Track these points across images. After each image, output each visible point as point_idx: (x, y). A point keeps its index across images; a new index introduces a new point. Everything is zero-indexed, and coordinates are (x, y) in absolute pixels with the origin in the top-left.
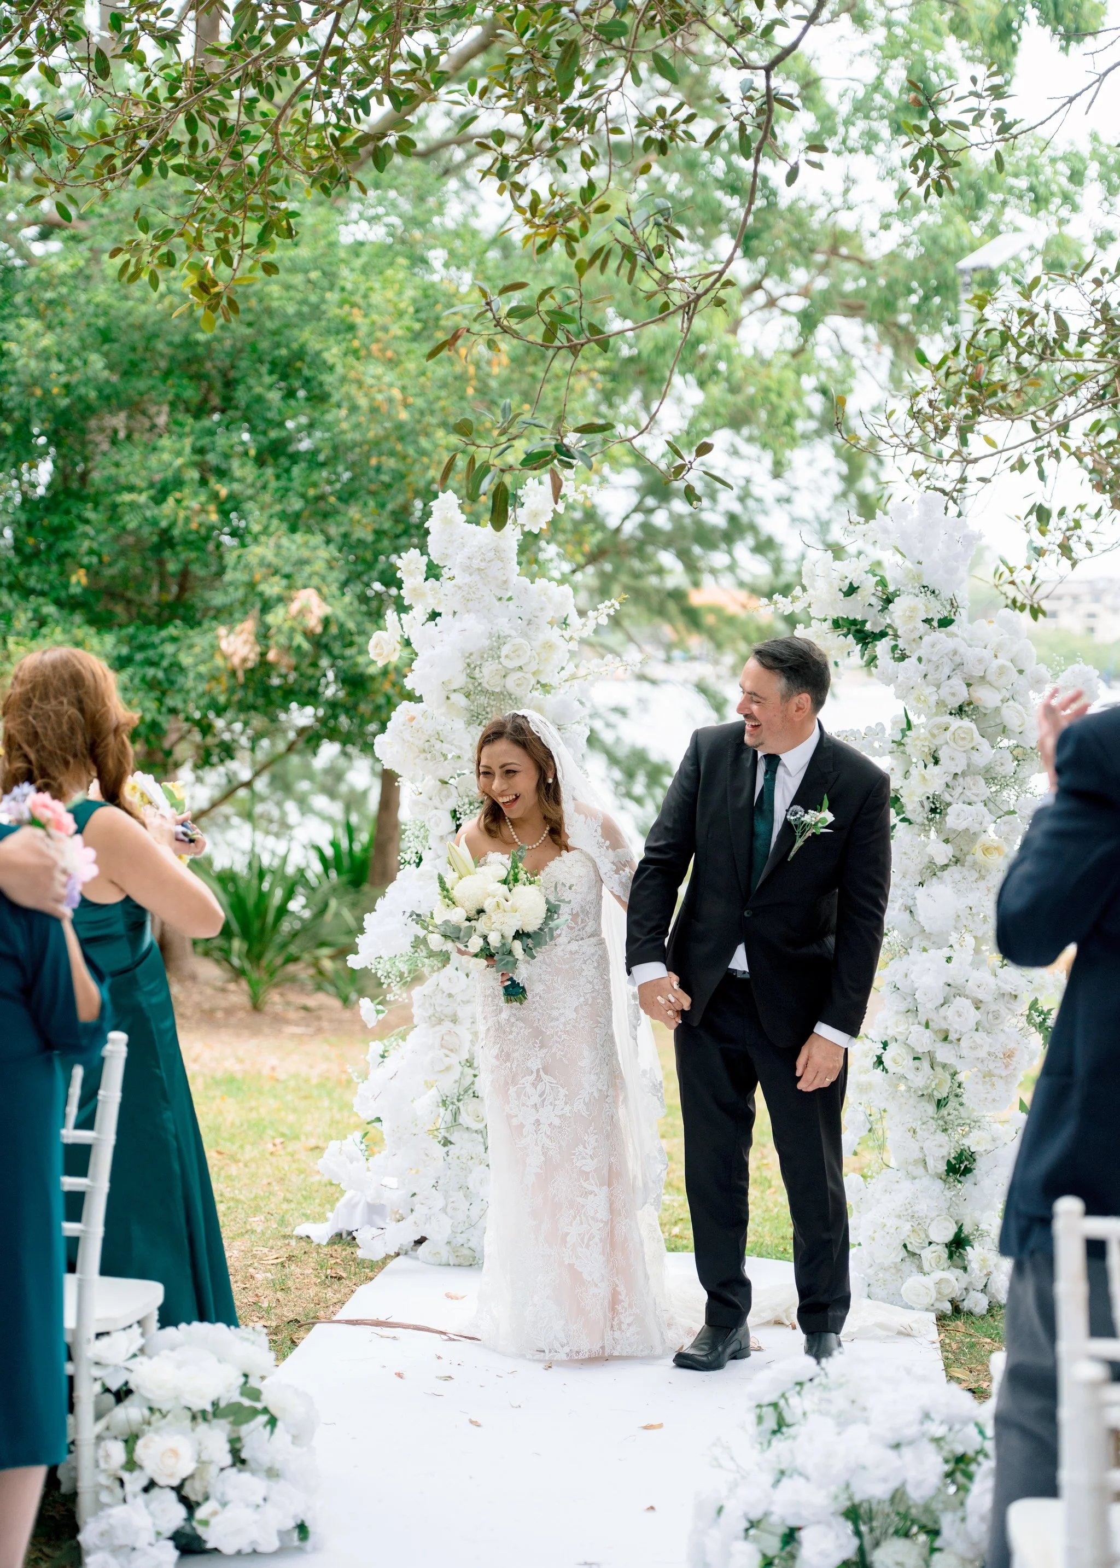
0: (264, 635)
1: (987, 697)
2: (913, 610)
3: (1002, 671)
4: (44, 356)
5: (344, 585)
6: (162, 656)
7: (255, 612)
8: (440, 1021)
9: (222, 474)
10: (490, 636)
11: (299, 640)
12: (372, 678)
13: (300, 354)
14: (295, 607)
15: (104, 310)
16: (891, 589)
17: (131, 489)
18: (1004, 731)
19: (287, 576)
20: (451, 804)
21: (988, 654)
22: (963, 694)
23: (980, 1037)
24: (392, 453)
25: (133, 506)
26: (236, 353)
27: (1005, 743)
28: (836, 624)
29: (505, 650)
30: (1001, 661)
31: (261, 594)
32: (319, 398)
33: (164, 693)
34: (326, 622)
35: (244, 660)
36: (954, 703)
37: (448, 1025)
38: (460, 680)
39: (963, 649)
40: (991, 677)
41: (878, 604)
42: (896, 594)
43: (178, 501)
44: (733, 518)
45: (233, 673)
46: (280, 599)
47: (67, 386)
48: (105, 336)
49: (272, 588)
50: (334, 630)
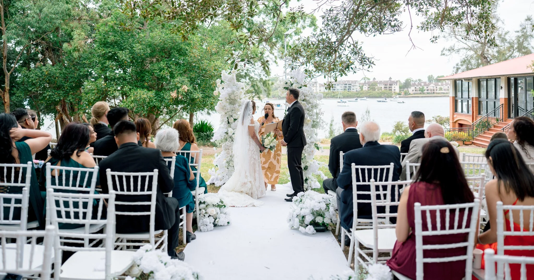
0: (178, 93)
1: (307, 98)
2: (296, 86)
3: (309, 94)
4: (140, 49)
5: (190, 85)
6: (161, 96)
7: (176, 89)
8: (226, 150)
9: (170, 67)
10: (232, 91)
11: (184, 93)
12: (196, 99)
13: (181, 49)
14: (183, 88)
15: (150, 42)
16: (292, 83)
17: (156, 70)
18: (310, 103)
19: (181, 83)
20: (227, 116)
21: (307, 92)
22: (304, 98)
23: (308, 149)
24: (197, 64)
25: (156, 72)
26: (171, 49)
27: (310, 105)
28: (284, 88)
29: (235, 93)
30: (309, 93)
31: (177, 86)
32: (185, 55)
33: (161, 102)
34: (188, 90)
35: (175, 97)
36: (302, 99)
37: (228, 150)
38: (228, 98)
39: (304, 91)
40: (308, 95)
41: (290, 85)
42: (293, 84)
43: (163, 72)
44: (246, 73)
45: (173, 99)
46: (180, 87)
47: (144, 54)
48: (150, 46)
49: (179, 85)
50: (189, 91)
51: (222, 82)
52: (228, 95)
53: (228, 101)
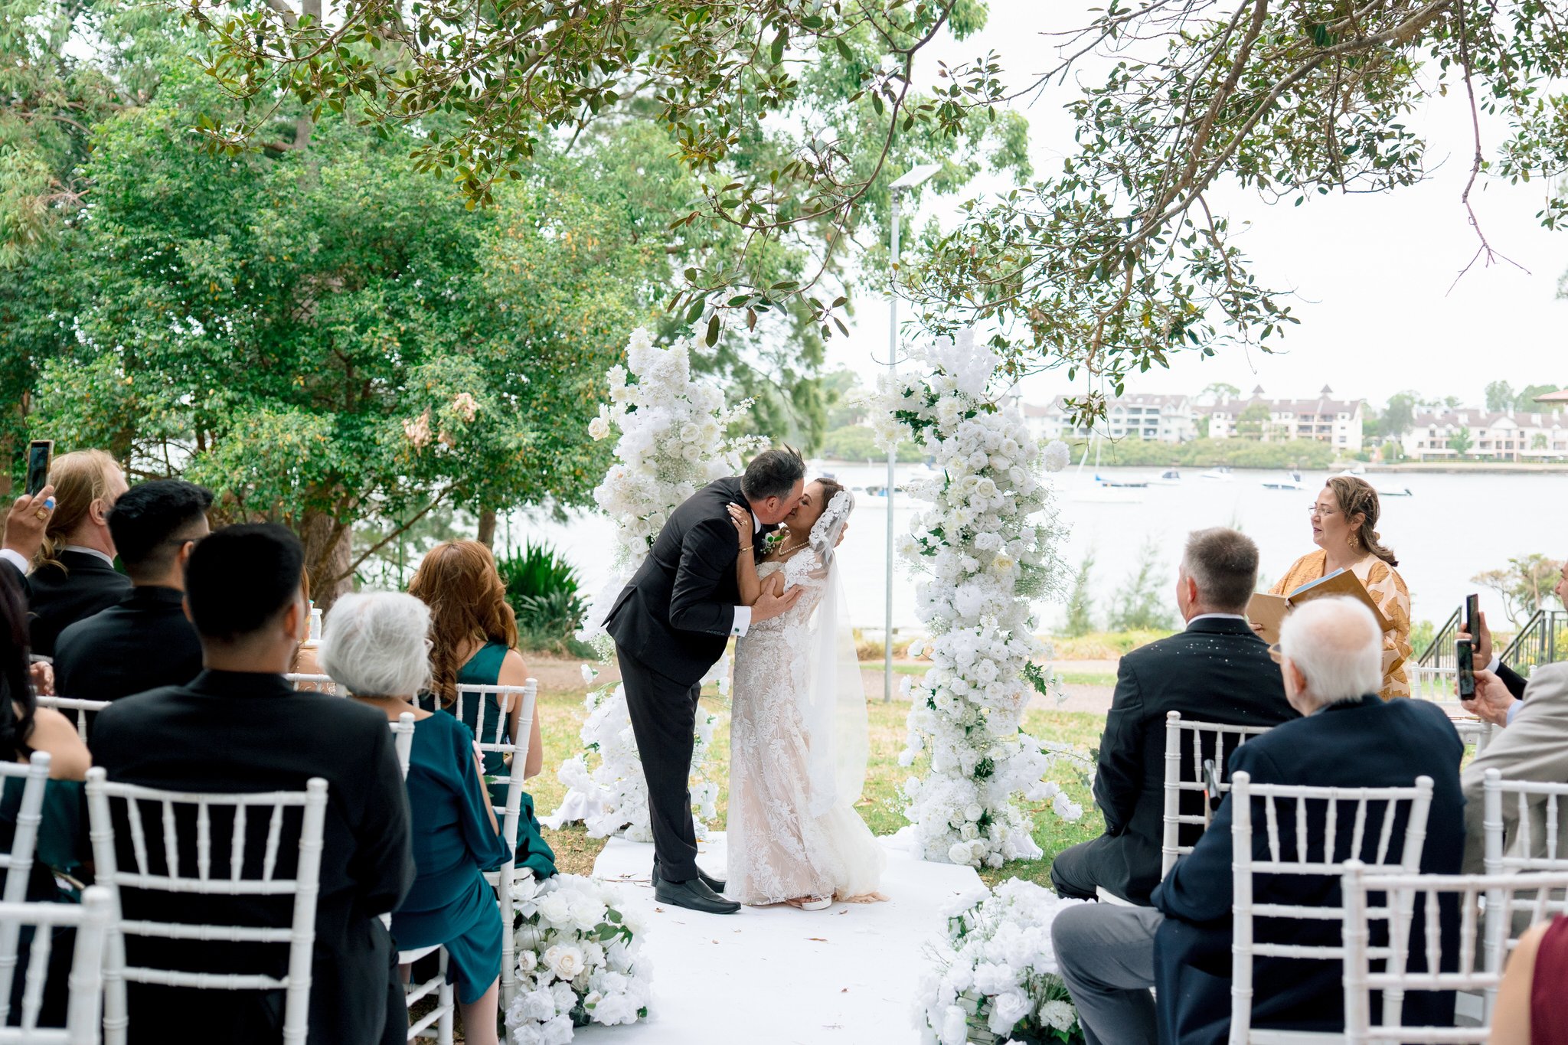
0: (435, 424)
1: (1000, 464)
2: (952, 406)
3: (1009, 446)
4: (278, 234)
5: (488, 390)
6: (363, 434)
7: (428, 408)
9: (402, 315)
10: (673, 421)
11: (460, 426)
12: (510, 452)
13: (454, 238)
14: (456, 405)
15: (320, 204)
16: (933, 391)
17: (342, 323)
18: (1011, 485)
19: (451, 384)
20: (646, 534)
21: (1000, 435)
22: (985, 461)
23: (999, 685)
24: (519, 302)
25: (343, 334)
26: (409, 235)
27: (1008, 493)
28: (899, 415)
29: (683, 431)
30: (1009, 440)
31: (433, 396)
32: (469, 265)
34: (478, 414)
35: (423, 441)
36: (980, 467)
38: (652, 449)
39: (984, 432)
40: (1003, 450)
41: (925, 402)
42: (938, 396)
43: (374, 333)
45: (413, 449)
46: (446, 400)
47: (293, 255)
48: (319, 223)
49: (441, 392)
50: (483, 419)
51: (631, 379)
52: (652, 441)
53: (653, 464)
